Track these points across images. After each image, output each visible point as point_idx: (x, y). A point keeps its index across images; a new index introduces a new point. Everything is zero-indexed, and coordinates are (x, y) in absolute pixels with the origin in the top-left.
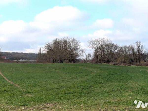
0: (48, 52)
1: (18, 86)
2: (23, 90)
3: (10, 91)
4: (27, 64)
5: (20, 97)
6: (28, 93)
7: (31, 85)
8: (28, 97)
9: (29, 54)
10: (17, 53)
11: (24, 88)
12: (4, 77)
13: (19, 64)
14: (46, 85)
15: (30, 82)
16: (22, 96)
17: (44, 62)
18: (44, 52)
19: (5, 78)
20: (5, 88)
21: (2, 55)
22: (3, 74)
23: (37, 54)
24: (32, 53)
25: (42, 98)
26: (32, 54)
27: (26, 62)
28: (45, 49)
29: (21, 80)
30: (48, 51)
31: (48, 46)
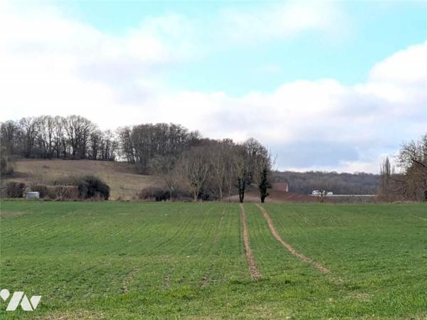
0: (410, 170)
1: (325, 270)
2: (340, 282)
3: (300, 282)
4: (350, 204)
5: (330, 299)
6: (354, 289)
7: (361, 267)
8: (353, 301)
9: (355, 175)
10: (320, 174)
11: (342, 276)
12: (283, 243)
13: (327, 204)
14: (404, 267)
15: (357, 258)
16: (335, 297)
17: (400, 199)
18: (398, 169)
19: (288, 246)
20: (286, 275)
21: (279, 181)
22: (279, 235)
23: (377, 177)
24: (363, 173)
25: (395, 304)
26: (363, 177)
27: (347, 200)
28: (403, 161)
29: (331, 251)
30: (412, 168)
31: (409, 150)
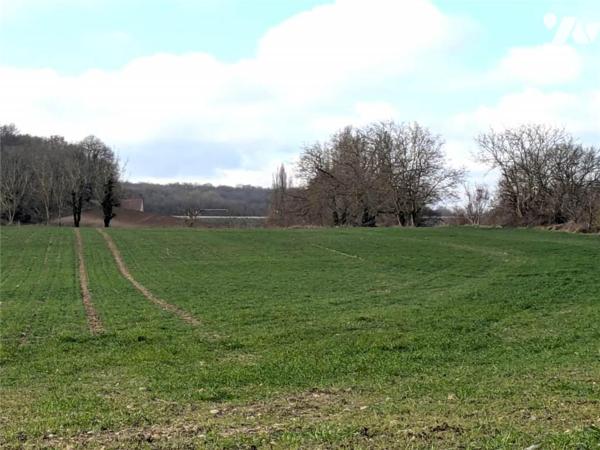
0: (313, 183)
1: (195, 322)
2: (214, 338)
3: (159, 339)
4: (231, 229)
5: (202, 363)
6: (234, 348)
7: (244, 316)
8: (234, 364)
9: (238, 189)
10: (188, 188)
11: (219, 330)
12: (135, 283)
13: (198, 230)
14: (304, 318)
15: (240, 305)
16: (207, 359)
17: (299, 222)
18: (297, 181)
19: (142, 288)
20: (140, 329)
21: (130, 197)
22: (132, 275)
23: (268, 191)
24: (249, 186)
25: (291, 369)
26: (248, 191)
27: (227, 223)
28: (304, 170)
29: (203, 294)
30: (316, 179)
31: (313, 156)
